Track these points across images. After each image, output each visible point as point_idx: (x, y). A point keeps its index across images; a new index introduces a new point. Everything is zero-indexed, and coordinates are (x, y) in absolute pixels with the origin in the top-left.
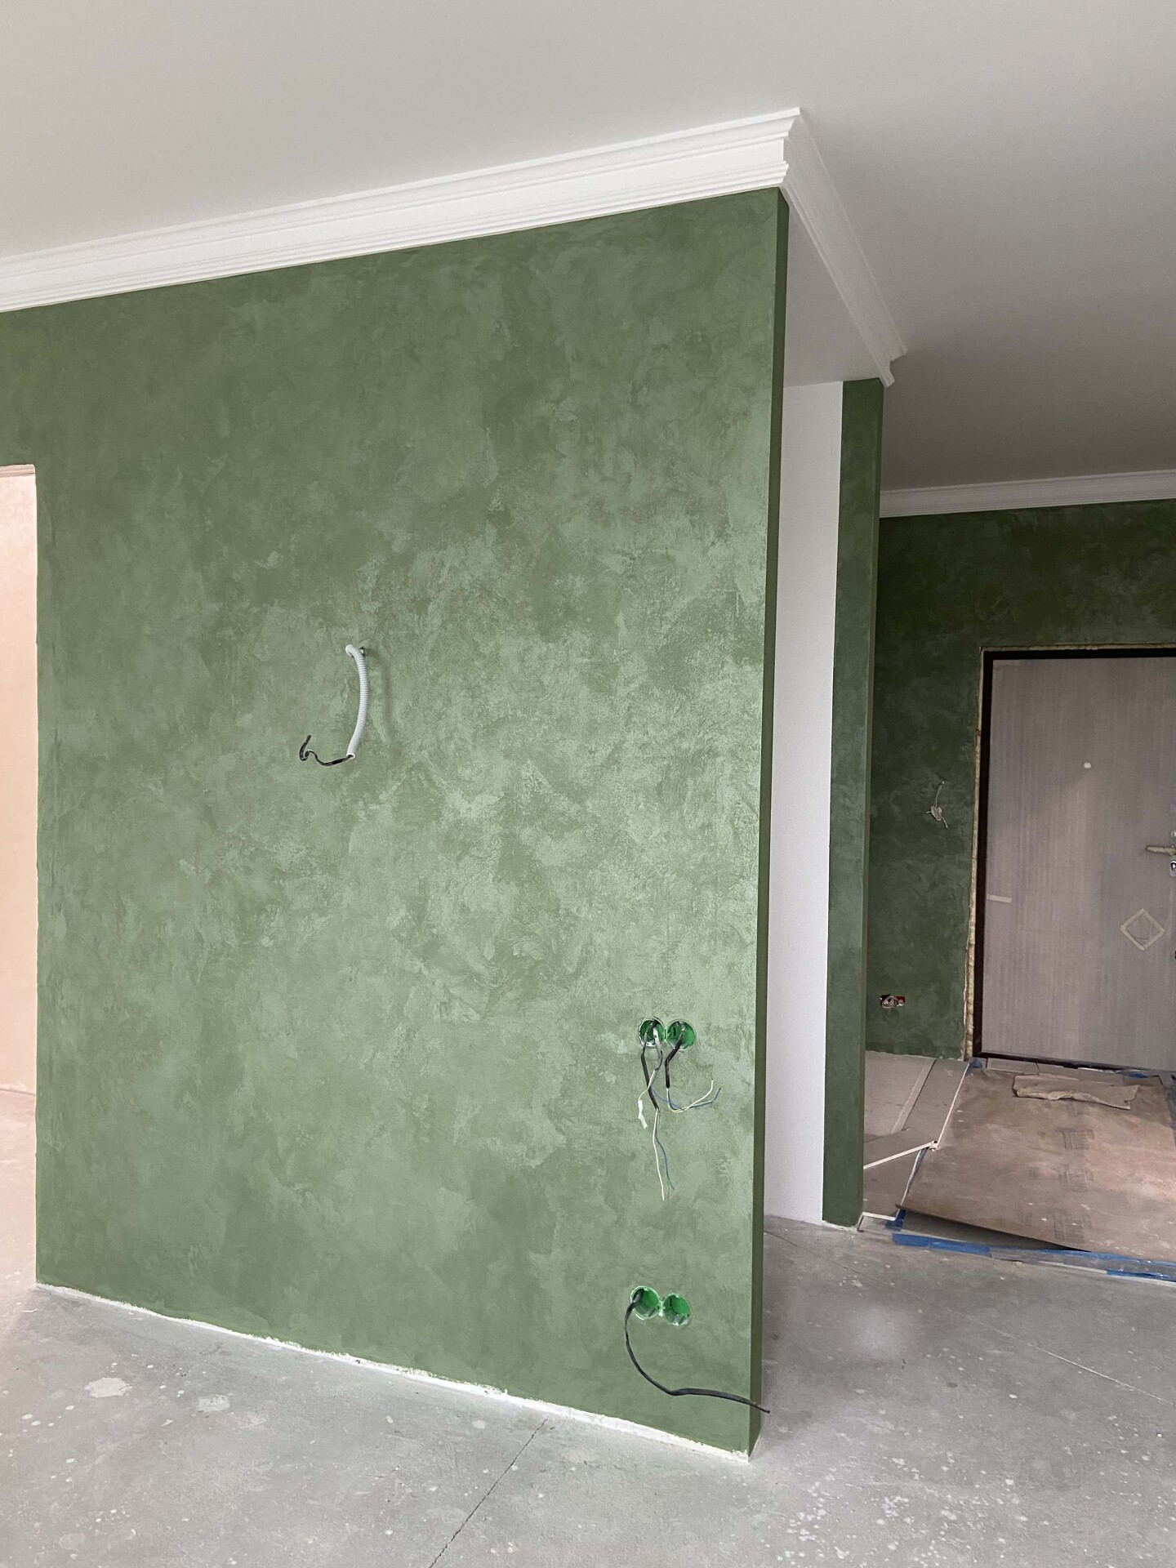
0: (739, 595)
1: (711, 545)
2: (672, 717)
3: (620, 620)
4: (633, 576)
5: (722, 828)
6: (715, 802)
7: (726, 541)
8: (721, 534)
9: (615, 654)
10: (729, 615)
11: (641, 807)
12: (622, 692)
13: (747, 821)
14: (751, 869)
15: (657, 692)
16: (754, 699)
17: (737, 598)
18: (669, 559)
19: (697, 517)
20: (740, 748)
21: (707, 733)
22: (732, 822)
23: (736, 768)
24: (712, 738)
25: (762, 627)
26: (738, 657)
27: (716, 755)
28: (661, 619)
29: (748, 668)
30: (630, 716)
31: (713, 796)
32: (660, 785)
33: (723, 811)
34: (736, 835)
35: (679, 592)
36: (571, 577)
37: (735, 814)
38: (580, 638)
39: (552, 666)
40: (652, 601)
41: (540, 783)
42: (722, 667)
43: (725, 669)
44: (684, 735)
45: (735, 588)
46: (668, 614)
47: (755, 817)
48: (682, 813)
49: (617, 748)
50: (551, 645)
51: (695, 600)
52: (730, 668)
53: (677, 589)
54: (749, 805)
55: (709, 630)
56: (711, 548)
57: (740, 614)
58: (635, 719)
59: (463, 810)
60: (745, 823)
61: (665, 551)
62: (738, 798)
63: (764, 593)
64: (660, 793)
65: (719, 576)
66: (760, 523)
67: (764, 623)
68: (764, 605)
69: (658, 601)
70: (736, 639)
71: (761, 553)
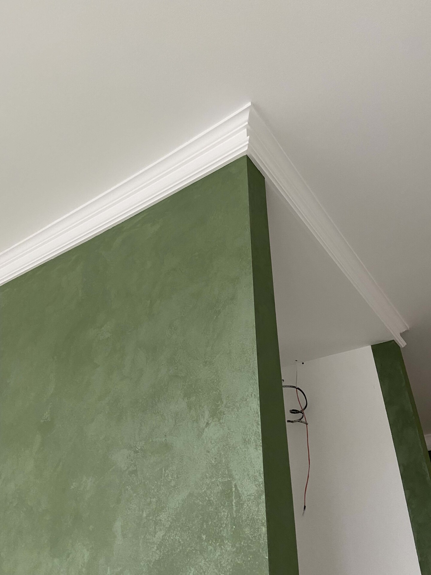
0: (236, 486)
1: (206, 427)
3: (118, 525)
4: (135, 472)
7: (219, 420)
8: (216, 414)
10: (224, 513)
18: (167, 447)
19: (193, 399)
25: (264, 529)
28: (156, 523)
35: (175, 486)
36: (84, 478)
40: (148, 500)
45: (231, 476)
46: (163, 516)
51: (191, 495)
53: (173, 483)
55: (204, 537)
56: (206, 430)
57: (237, 511)
61: (164, 439)
63: (261, 479)
65: (213, 462)
66: (251, 395)
67: (265, 524)
68: (264, 497)
69: (154, 500)
70: (235, 549)
71: (255, 428)
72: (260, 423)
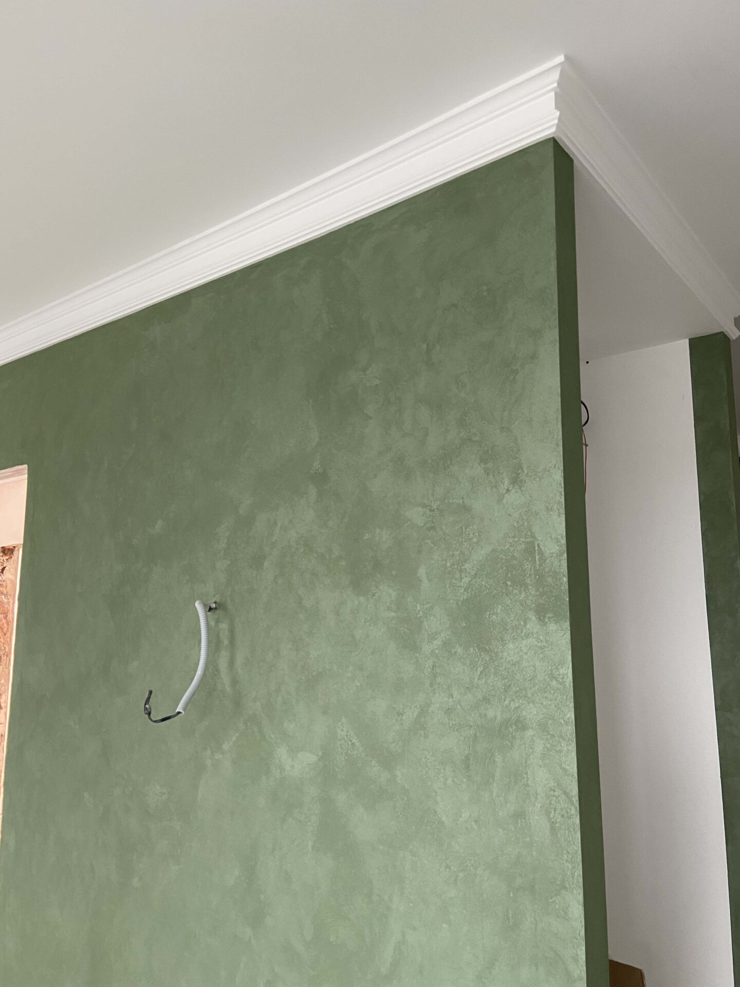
0: (538, 545)
1: (506, 493)
2: (476, 680)
3: (422, 572)
4: (433, 528)
5: (538, 821)
6: (527, 785)
7: (520, 487)
8: (516, 481)
9: (419, 608)
10: (528, 566)
11: (449, 781)
12: (426, 648)
13: (565, 815)
14: (573, 878)
15: (460, 650)
16: (562, 663)
17: (537, 548)
18: (466, 509)
19: (490, 465)
20: (550, 721)
21: (513, 700)
22: (548, 813)
23: (548, 745)
24: (519, 707)
25: (565, 579)
26: (541, 612)
27: (524, 728)
28: (461, 571)
29: (552, 627)
30: (435, 676)
31: (524, 778)
32: (467, 758)
33: (536, 798)
34: (553, 829)
35: (477, 543)
36: (378, 531)
37: (550, 803)
38: (388, 592)
39: (363, 620)
40: (451, 553)
41: (353, 744)
42: (525, 624)
43: (528, 626)
44: (489, 700)
45: (534, 537)
46: (467, 566)
47: (573, 812)
48: (492, 795)
49: (424, 711)
50: (362, 599)
51: (494, 551)
52: (533, 625)
53: (475, 540)
54: (565, 793)
55: (509, 583)
56: (506, 495)
57: (540, 565)
58: (439, 680)
60: (563, 816)
61: (461, 502)
62: (552, 784)
63: (564, 541)
64: (468, 767)
65: (515, 525)
66: (555, 467)
67: (567, 575)
68: (565, 555)
69: (457, 553)
70: (538, 593)
71: (558, 498)
72: (563, 493)
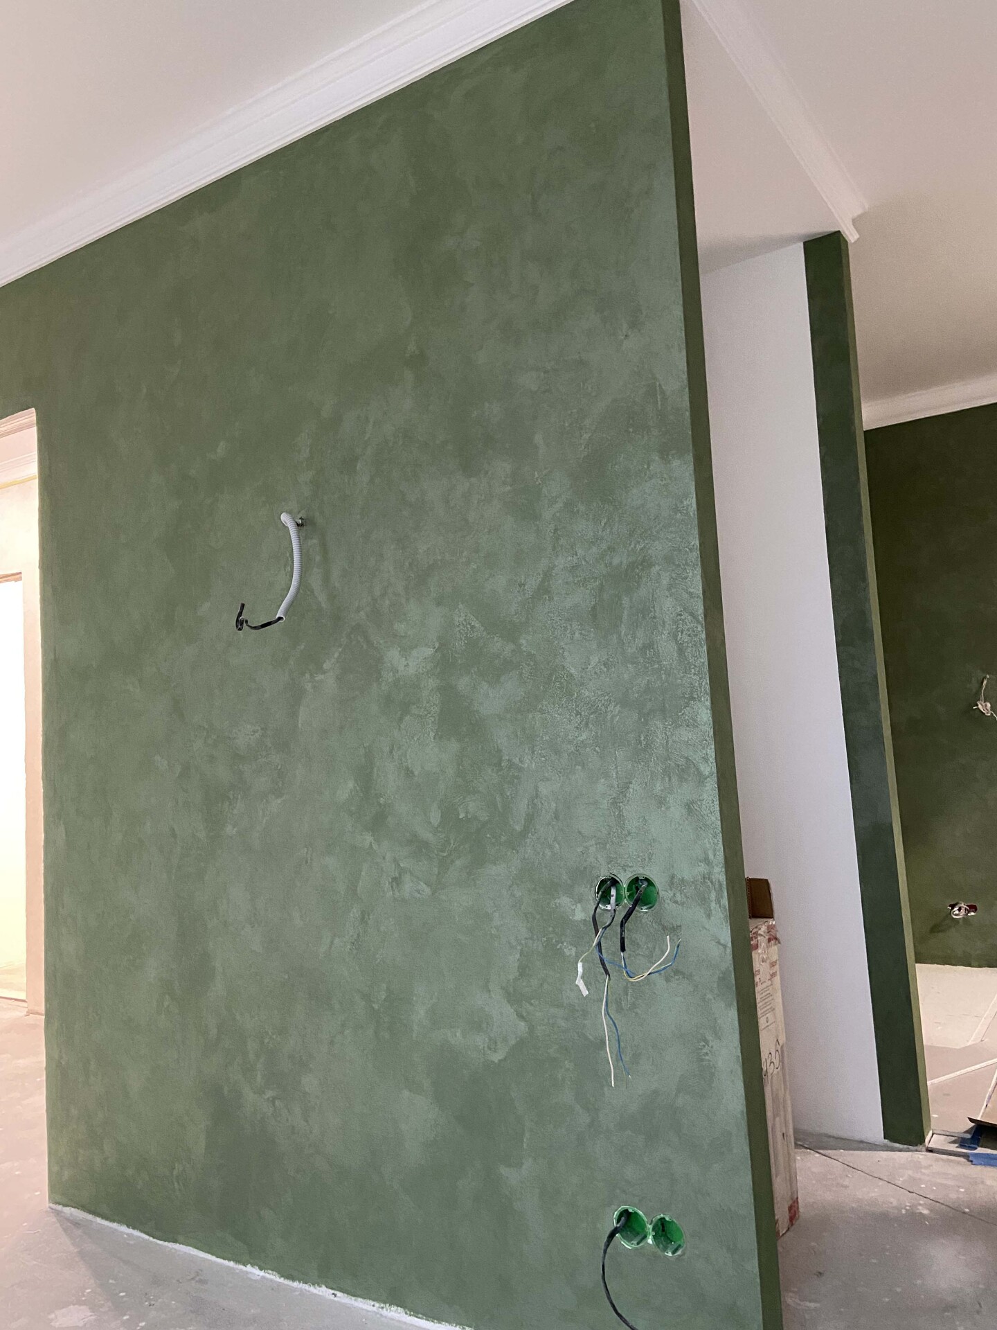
0: (660, 385)
1: (625, 339)
2: (600, 532)
3: (538, 438)
4: (548, 390)
5: (666, 647)
6: (655, 617)
7: (640, 331)
8: (634, 324)
9: (537, 476)
10: (649, 408)
11: (577, 635)
12: (547, 514)
13: (692, 634)
14: (700, 688)
15: (582, 508)
16: (686, 496)
17: (658, 388)
18: (583, 363)
19: (607, 313)
20: (675, 553)
21: (639, 542)
22: (675, 637)
23: (674, 576)
24: (645, 547)
25: (688, 414)
26: (664, 453)
27: (651, 565)
28: (580, 429)
29: (676, 463)
30: (558, 539)
31: (651, 611)
32: (594, 608)
33: (664, 627)
34: (681, 651)
35: (596, 396)
36: (487, 405)
37: (677, 628)
38: (502, 467)
39: (476, 502)
40: (569, 412)
41: (473, 627)
42: (648, 468)
43: (651, 468)
44: (614, 548)
45: (654, 378)
46: (587, 422)
47: (700, 629)
48: (620, 636)
49: (547, 575)
50: (473, 480)
51: (614, 400)
52: (656, 466)
53: (594, 394)
54: (692, 614)
55: (631, 430)
56: (625, 341)
57: (662, 405)
58: (562, 541)
59: (401, 668)
60: (689, 636)
61: (577, 357)
62: (679, 609)
63: (685, 376)
64: (594, 616)
65: (635, 369)
66: (674, 303)
67: (689, 410)
68: (687, 389)
69: (575, 410)
70: (661, 433)
71: (678, 334)
72: (683, 329)
